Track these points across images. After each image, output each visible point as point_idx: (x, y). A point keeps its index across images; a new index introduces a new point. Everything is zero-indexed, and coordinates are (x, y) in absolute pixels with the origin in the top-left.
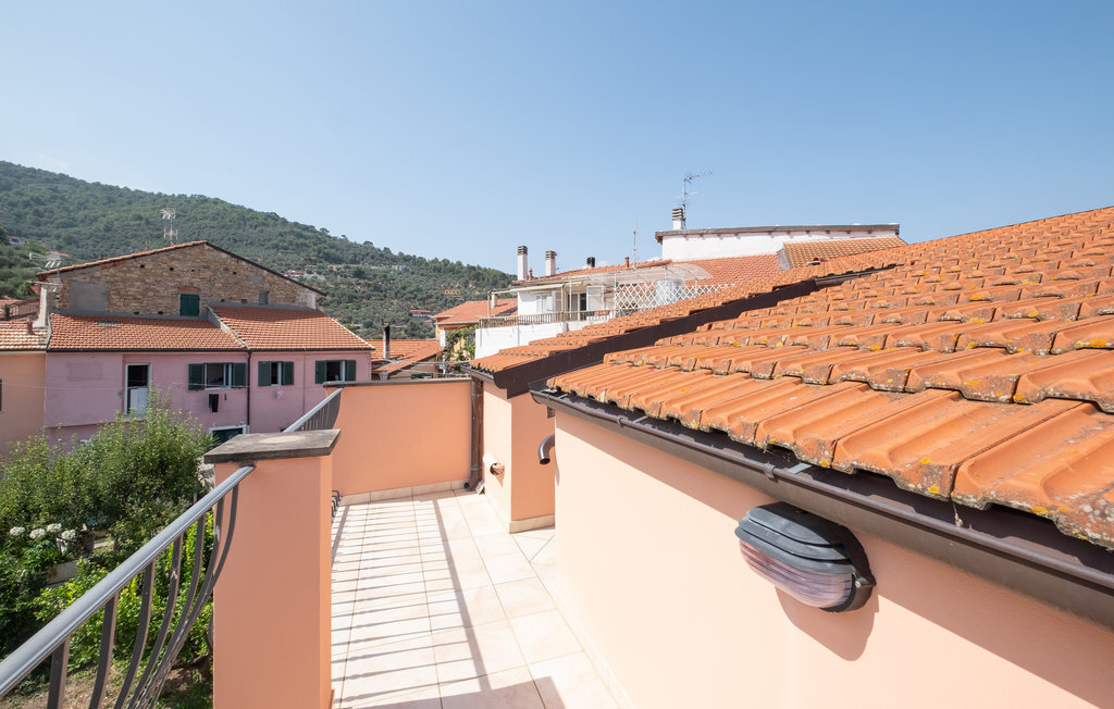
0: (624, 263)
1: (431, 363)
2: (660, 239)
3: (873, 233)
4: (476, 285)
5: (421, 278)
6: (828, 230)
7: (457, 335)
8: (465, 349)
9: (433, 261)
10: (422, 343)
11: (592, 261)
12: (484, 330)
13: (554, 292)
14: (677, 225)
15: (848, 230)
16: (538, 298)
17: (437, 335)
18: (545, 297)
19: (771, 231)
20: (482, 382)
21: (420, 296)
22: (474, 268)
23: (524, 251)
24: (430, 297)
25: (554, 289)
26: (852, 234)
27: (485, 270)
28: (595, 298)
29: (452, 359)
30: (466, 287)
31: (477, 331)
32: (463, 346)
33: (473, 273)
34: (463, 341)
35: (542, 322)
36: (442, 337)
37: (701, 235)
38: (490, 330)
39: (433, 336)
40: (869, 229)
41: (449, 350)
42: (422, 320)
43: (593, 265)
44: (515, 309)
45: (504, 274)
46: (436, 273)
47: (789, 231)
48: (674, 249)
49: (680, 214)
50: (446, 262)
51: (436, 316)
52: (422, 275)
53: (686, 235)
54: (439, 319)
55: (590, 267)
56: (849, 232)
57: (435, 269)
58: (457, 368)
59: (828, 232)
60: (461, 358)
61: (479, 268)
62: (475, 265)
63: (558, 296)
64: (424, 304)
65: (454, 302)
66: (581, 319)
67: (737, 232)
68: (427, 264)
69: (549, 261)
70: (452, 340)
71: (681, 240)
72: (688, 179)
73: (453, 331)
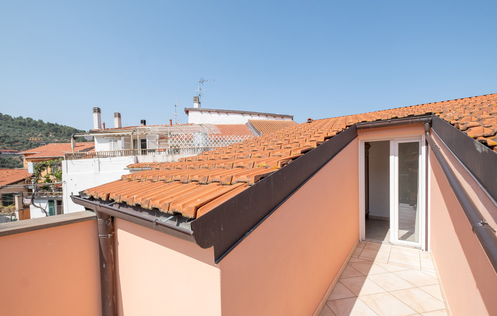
0: (169, 123)
1: (21, 186)
2: (187, 112)
3: (284, 118)
4: (55, 135)
5: (7, 129)
6: (267, 115)
7: (44, 165)
8: (52, 174)
9: (18, 118)
10: (10, 171)
11: (144, 122)
12: (69, 161)
13: (122, 138)
14: (196, 106)
15: (275, 116)
16: (111, 141)
17: (25, 165)
18: (116, 141)
19: (243, 113)
20: (113, 218)
21: (7, 141)
22: (53, 125)
23: (98, 111)
24: (18, 141)
25: (123, 136)
26: (276, 118)
27: (62, 126)
28: (152, 142)
29: (39, 181)
30: (47, 136)
31: (64, 162)
32: (49, 172)
33: (53, 128)
34: (49, 169)
35: (114, 156)
36: (29, 168)
37: (209, 112)
38: (74, 161)
39: (22, 166)
40: (283, 117)
41: (37, 175)
42: (10, 157)
43: (145, 124)
44: (93, 148)
45: (77, 130)
46: (22, 126)
47: (251, 114)
48: (195, 118)
49: (197, 99)
50: (30, 120)
51: (23, 152)
52: (9, 127)
53: (201, 111)
54: (26, 155)
55: (143, 125)
56: (275, 117)
57: (20, 124)
58: (46, 188)
59: (267, 116)
60: (48, 180)
61: (57, 125)
62: (54, 123)
63: (125, 140)
64: (12, 146)
65: (38, 145)
66: (142, 154)
67: (227, 112)
68: (12, 120)
69: (117, 119)
70: (40, 169)
71: (199, 113)
72: (202, 82)
73: (41, 162)
